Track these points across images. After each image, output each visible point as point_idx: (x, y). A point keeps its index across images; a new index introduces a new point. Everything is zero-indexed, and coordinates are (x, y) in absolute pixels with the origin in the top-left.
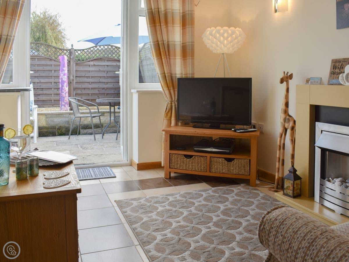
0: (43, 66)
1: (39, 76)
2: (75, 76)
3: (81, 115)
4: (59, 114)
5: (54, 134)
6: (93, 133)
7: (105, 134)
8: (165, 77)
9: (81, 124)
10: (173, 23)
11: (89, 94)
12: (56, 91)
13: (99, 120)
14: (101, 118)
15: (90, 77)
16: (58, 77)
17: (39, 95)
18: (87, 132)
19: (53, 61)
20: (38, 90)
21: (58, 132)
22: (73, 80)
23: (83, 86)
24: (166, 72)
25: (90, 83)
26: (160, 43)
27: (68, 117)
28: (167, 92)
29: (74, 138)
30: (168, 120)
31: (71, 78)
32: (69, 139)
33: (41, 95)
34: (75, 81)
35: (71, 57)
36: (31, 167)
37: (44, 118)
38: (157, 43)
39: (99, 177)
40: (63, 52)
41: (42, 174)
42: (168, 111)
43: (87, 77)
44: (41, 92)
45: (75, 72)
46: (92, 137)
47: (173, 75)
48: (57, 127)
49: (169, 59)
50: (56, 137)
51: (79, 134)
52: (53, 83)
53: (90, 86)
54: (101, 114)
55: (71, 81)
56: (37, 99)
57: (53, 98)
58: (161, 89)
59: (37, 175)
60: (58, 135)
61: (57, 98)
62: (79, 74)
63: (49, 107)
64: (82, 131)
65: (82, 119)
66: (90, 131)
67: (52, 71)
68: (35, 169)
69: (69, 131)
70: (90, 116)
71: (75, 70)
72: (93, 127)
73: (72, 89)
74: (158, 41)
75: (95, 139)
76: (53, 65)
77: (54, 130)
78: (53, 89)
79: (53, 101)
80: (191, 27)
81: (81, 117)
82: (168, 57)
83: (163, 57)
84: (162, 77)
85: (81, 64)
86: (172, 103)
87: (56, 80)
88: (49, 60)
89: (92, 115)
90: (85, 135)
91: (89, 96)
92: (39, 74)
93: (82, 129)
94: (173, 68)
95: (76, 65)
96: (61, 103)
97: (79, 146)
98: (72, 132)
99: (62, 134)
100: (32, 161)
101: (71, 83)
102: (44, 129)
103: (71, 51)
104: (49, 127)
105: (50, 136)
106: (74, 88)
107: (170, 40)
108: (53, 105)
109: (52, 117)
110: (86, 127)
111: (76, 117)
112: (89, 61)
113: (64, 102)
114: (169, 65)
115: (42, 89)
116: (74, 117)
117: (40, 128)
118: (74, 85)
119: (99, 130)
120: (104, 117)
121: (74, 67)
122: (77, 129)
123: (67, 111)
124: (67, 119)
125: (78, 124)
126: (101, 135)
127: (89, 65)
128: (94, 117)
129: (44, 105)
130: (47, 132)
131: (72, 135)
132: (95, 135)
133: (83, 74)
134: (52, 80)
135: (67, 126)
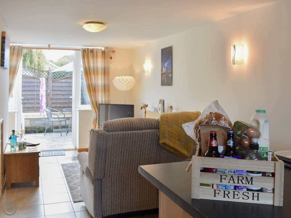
0: (29, 83)
1: (25, 90)
2: (51, 90)
3: (53, 120)
4: (39, 119)
5: (35, 132)
6: (61, 132)
7: (69, 132)
8: (93, 103)
9: (53, 125)
10: (98, 74)
11: (61, 103)
12: (37, 101)
13: (65, 123)
14: (67, 121)
15: (63, 91)
16: (39, 91)
17: (26, 103)
18: (57, 131)
19: (36, 79)
20: (25, 100)
21: (38, 130)
22: (50, 93)
23: (57, 97)
24: (93, 100)
25: (63, 95)
26: (90, 85)
27: (45, 121)
28: (94, 110)
29: (48, 134)
30: (94, 125)
31: (49, 91)
32: (45, 135)
33: (27, 104)
34: (51, 94)
35: (49, 77)
36: (24, 145)
37: (28, 121)
38: (89, 85)
39: (57, 155)
40: (43, 73)
41: (27, 148)
42: (95, 121)
43: (60, 90)
44: (27, 102)
45: (51, 87)
46: (59, 134)
47: (97, 102)
48: (37, 127)
49: (95, 93)
50: (36, 134)
51: (52, 132)
52: (35, 95)
53: (62, 97)
54: (66, 119)
55: (49, 94)
56: (24, 107)
57: (36, 105)
58: (91, 109)
59: (25, 148)
60: (38, 133)
61: (38, 106)
62: (55, 89)
63: (32, 112)
64: (54, 130)
65: (54, 122)
66: (59, 130)
67: (35, 86)
68: (25, 146)
69: (45, 130)
70: (58, 120)
71: (51, 85)
72: (60, 128)
73: (49, 99)
74: (89, 84)
75: (61, 136)
76: (36, 82)
77: (35, 129)
78: (35, 99)
79: (35, 108)
80: (108, 76)
81: (53, 121)
82: (94, 92)
83: (91, 92)
84: (91, 103)
85: (56, 81)
86: (97, 117)
87: (38, 93)
88: (33, 78)
89: (60, 120)
90: (56, 133)
91: (62, 104)
92: (26, 89)
93: (54, 128)
94: (97, 98)
95: (52, 82)
96: (41, 110)
97: (50, 140)
98: (47, 131)
99: (40, 132)
100: (24, 143)
101: (48, 95)
102: (29, 128)
103: (49, 72)
104: (32, 127)
105: (32, 133)
106: (51, 99)
107: (96, 83)
108: (35, 111)
109: (34, 121)
110: (57, 127)
111: (49, 121)
112: (62, 79)
113: (43, 110)
114: (95, 96)
115: (28, 99)
116: (48, 121)
117: (26, 128)
118: (51, 96)
119: (65, 129)
120: (68, 120)
121: (51, 83)
122: (50, 128)
123: (44, 117)
124: (44, 122)
125: (51, 125)
126: (66, 133)
127: (62, 82)
128: (61, 121)
129: (29, 111)
130: (30, 131)
131: (47, 132)
132: (62, 133)
133: (57, 89)
134: (35, 93)
135: (44, 126)
